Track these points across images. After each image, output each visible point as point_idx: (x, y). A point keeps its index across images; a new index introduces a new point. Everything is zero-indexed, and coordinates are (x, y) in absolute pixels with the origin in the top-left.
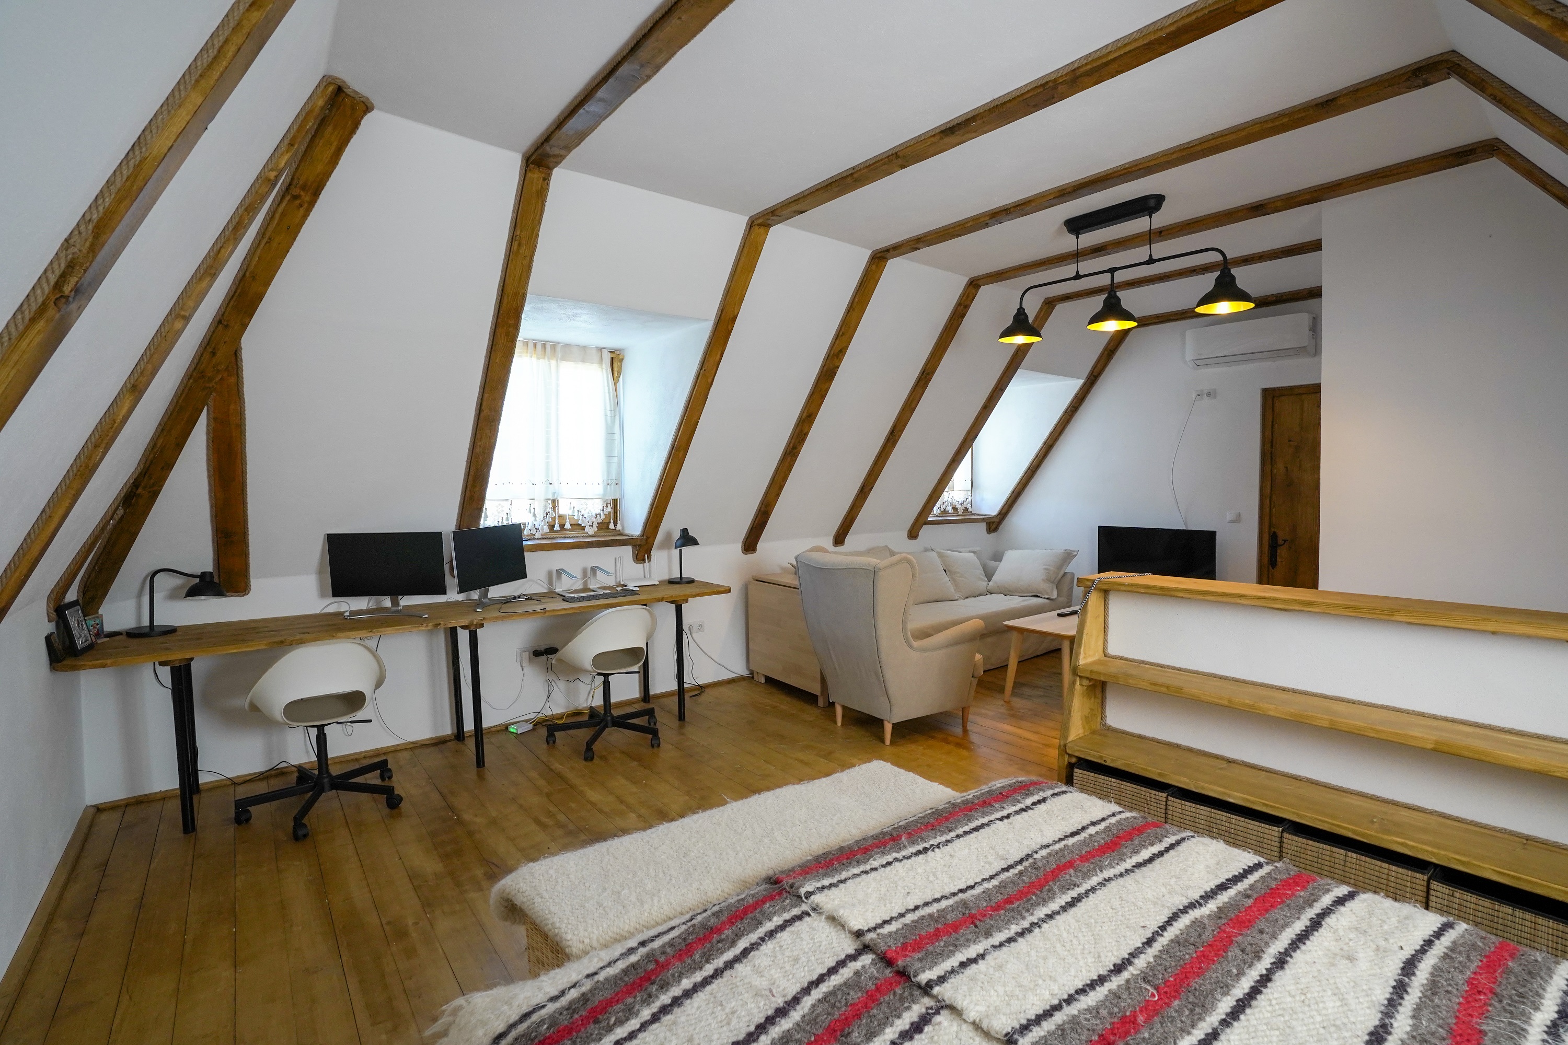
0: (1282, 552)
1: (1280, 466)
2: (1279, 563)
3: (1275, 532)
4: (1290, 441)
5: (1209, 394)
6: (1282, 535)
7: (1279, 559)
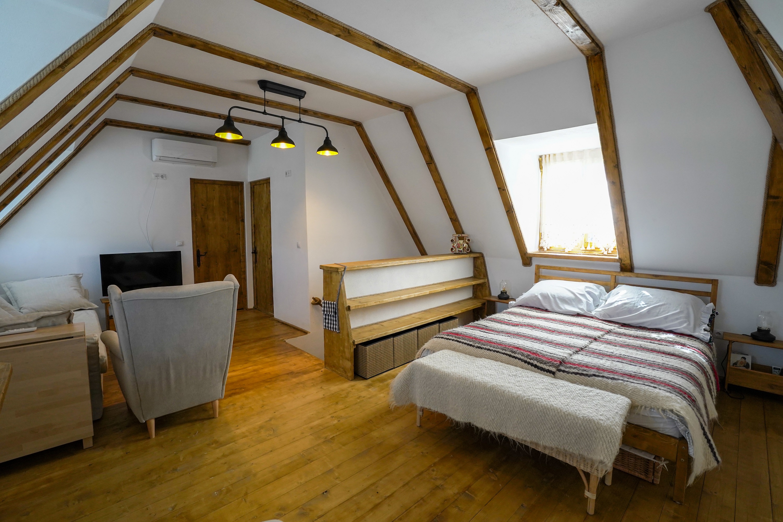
0: (202, 259)
1: (199, 217)
2: (201, 264)
3: (198, 249)
4: (202, 205)
5: (162, 177)
6: (202, 252)
7: (201, 262)
